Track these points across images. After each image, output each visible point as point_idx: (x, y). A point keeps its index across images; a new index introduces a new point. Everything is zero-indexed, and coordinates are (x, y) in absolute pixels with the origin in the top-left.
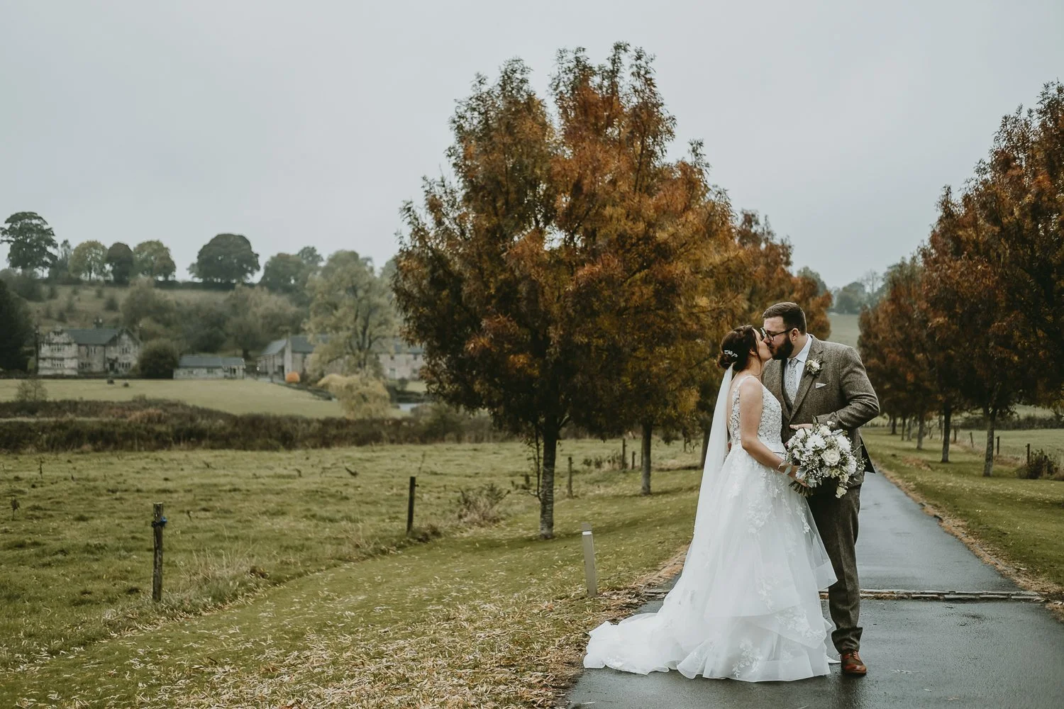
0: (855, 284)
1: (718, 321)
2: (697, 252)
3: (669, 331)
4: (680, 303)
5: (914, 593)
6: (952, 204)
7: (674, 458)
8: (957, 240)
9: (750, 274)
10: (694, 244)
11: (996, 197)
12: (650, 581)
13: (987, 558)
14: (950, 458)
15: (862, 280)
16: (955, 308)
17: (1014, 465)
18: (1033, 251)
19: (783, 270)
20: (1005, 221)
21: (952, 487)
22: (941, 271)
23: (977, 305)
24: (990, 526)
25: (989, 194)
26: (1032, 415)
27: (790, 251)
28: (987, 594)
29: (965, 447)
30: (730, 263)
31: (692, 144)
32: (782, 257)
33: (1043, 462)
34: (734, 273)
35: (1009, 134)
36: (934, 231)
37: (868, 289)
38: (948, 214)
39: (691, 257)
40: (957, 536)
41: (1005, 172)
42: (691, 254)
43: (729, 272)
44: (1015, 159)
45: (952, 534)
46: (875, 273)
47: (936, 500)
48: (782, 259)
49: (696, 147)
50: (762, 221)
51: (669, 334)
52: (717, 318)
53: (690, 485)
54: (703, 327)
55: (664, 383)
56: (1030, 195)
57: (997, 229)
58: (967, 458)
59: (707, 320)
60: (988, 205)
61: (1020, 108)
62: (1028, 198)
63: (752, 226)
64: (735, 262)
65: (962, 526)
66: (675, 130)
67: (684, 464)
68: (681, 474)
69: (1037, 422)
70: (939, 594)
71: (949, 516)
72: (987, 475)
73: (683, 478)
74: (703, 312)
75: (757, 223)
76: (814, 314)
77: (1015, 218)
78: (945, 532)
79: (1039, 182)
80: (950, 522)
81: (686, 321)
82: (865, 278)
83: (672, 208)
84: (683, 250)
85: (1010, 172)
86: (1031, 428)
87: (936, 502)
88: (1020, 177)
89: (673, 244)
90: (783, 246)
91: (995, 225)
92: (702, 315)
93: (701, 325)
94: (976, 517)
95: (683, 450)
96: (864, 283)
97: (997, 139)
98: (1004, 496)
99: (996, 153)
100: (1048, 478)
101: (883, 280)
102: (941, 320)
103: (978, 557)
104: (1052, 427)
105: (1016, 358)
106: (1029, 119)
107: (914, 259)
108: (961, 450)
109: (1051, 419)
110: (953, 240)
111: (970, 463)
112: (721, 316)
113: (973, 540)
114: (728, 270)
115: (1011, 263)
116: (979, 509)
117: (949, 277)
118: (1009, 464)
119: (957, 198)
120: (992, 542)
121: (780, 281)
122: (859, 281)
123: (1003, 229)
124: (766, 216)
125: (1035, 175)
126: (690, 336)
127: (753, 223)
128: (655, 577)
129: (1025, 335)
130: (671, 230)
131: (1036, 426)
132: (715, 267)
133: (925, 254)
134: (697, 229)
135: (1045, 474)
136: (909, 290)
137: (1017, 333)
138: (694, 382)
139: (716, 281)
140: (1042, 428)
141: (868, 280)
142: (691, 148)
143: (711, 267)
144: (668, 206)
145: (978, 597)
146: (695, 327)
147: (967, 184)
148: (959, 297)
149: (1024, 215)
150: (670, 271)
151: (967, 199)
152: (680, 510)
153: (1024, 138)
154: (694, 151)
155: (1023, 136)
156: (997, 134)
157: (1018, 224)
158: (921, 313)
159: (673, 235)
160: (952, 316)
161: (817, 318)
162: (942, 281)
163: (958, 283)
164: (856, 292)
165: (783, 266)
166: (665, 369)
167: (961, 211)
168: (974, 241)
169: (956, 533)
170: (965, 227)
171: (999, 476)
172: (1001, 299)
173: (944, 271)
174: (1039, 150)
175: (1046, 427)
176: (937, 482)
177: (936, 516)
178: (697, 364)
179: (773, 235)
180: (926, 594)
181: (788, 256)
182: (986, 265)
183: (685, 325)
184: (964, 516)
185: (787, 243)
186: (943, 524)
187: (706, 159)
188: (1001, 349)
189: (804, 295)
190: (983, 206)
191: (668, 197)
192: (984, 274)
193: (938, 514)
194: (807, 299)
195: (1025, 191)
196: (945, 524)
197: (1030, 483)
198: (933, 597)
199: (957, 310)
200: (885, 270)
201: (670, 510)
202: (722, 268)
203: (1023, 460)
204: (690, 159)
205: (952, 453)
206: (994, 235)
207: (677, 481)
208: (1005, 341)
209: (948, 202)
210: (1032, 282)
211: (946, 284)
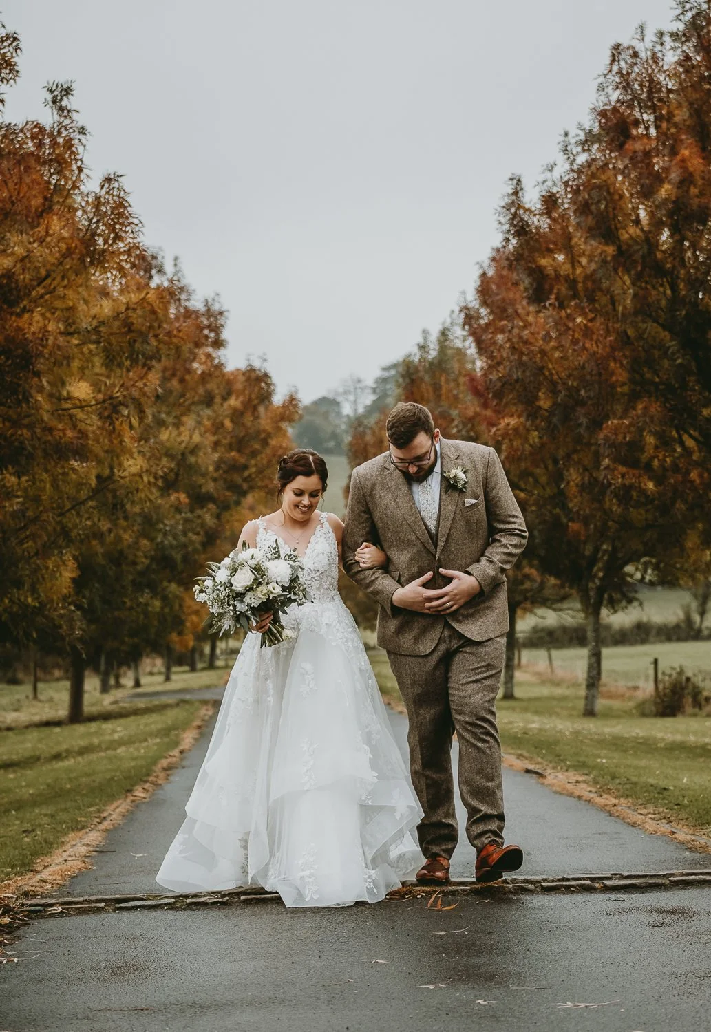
0: (324, 401)
1: (112, 423)
2: (70, 293)
3: (22, 443)
4: (41, 389)
5: (545, 880)
6: (526, 210)
7: (16, 710)
8: (538, 274)
9: (169, 334)
10: (63, 278)
11: (608, 192)
12: (26, 888)
13: (651, 825)
14: (518, 692)
15: (337, 393)
16: (537, 398)
17: (630, 699)
18: (674, 288)
19: (209, 356)
20: (625, 236)
21: (540, 730)
22: (510, 331)
23: (578, 391)
24: (634, 779)
25: (595, 187)
26: (645, 619)
27: (221, 321)
28: (683, 875)
29: (539, 674)
30: (130, 313)
31: (51, 91)
32: (206, 332)
33: (683, 689)
34: (141, 333)
35: (625, 76)
36: (484, 274)
37: (347, 410)
38: (520, 229)
39: (58, 304)
40: (580, 797)
41: (621, 147)
42: (59, 297)
43: (130, 331)
44: (637, 123)
45: (571, 795)
46: (359, 381)
47: (519, 748)
48: (207, 337)
49: (59, 96)
50: (169, 268)
51: (22, 447)
52: (109, 417)
53: (53, 752)
54: (83, 434)
55: (14, 542)
56: (667, 186)
57: (610, 250)
58: (545, 691)
59: (92, 423)
60: (593, 208)
61: (642, 28)
62: (665, 191)
63: (151, 277)
64: (139, 312)
65: (585, 782)
66: (20, 61)
67: (36, 719)
68: (34, 735)
69: (654, 632)
70: (592, 879)
71: (554, 768)
72: (590, 713)
73: (40, 741)
74: (81, 407)
75: (161, 271)
76: (269, 435)
77: (642, 230)
78: (556, 792)
79: (683, 161)
80: (557, 777)
81: (54, 423)
82: (341, 390)
83: (19, 207)
84: (41, 290)
85: (630, 146)
86: (644, 641)
87: (520, 752)
88: (647, 154)
89: (24, 278)
90: (209, 313)
91: (607, 244)
92: (81, 415)
93: (80, 431)
94: (600, 768)
95: (31, 696)
96: (339, 399)
97: (601, 88)
98: (635, 740)
99: (603, 114)
100: (695, 715)
101: (374, 391)
102: (513, 422)
103: (634, 825)
104: (679, 639)
105: (651, 485)
106: (658, 48)
107: (444, 334)
108: (533, 679)
109: (677, 626)
110: (529, 275)
111: (552, 698)
112: (118, 412)
113: (614, 801)
114: (128, 326)
115: (636, 313)
116: (602, 758)
117: (526, 342)
118: (621, 696)
119: (532, 198)
120: (649, 801)
121: (205, 377)
122: (331, 396)
123: (620, 252)
124: (176, 259)
125: (673, 152)
126: (62, 452)
127: (154, 272)
128: (34, 881)
129: (665, 442)
130: (19, 251)
131: (651, 639)
132: (102, 323)
133: (470, 318)
134: (68, 249)
135: (689, 709)
136: (437, 388)
137: (650, 440)
138: (69, 541)
139: (105, 349)
140: (661, 642)
141: (346, 392)
142: (49, 97)
143: (95, 323)
144: (13, 203)
145: (666, 881)
146: (70, 434)
147: (548, 174)
148: (546, 378)
149: (657, 225)
150: (19, 329)
151: (550, 202)
152: (48, 785)
153: (653, 86)
154: (54, 102)
155: (651, 81)
156: (602, 79)
157: (647, 241)
158: (465, 425)
159: (22, 260)
160: (533, 413)
161: (273, 442)
162: (513, 348)
163: (543, 352)
164: (326, 415)
165: (210, 350)
166: (14, 515)
167: (539, 223)
168: (567, 278)
169: (577, 793)
170: (550, 251)
171: (608, 715)
172: (620, 375)
173: (516, 331)
174: (680, 106)
175: (669, 639)
176: (511, 723)
177: (528, 771)
178: (73, 508)
179: (189, 294)
180: (568, 880)
181: (217, 329)
182: (591, 315)
183: (50, 430)
184: (580, 766)
185: (216, 307)
186: (546, 781)
187: (79, 119)
188: (623, 469)
189: (250, 400)
190: (583, 208)
191: (11, 185)
192: (587, 332)
193: (531, 767)
194: (255, 408)
195: (658, 179)
196: (550, 779)
197: (669, 722)
198: (581, 886)
199: (541, 403)
200: (378, 373)
201: (28, 786)
202: (117, 324)
203: (647, 689)
204: (48, 118)
205: (521, 684)
206: (605, 262)
207: (29, 745)
208: (629, 454)
209: (519, 207)
210: (673, 345)
211: (522, 353)
